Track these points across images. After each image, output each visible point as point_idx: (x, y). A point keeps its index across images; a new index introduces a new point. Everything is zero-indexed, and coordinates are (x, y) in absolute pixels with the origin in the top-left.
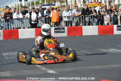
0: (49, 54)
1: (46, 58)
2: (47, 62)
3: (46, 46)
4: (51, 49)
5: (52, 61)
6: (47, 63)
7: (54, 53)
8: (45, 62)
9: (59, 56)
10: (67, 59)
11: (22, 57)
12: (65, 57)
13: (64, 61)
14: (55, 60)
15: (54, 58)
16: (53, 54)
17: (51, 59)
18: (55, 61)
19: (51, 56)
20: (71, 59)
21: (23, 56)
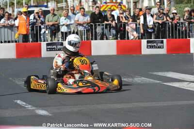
0: (85, 79)
1: (81, 84)
2: (83, 90)
3: (78, 66)
4: (86, 71)
5: (91, 90)
6: (83, 92)
7: (92, 78)
8: (79, 90)
9: (99, 83)
10: (110, 87)
11: (38, 82)
12: (108, 85)
13: (108, 91)
14: (95, 88)
15: (93, 85)
16: (90, 78)
17: (88, 87)
18: (95, 90)
19: (88, 82)
20: (116, 88)
21: (40, 81)
